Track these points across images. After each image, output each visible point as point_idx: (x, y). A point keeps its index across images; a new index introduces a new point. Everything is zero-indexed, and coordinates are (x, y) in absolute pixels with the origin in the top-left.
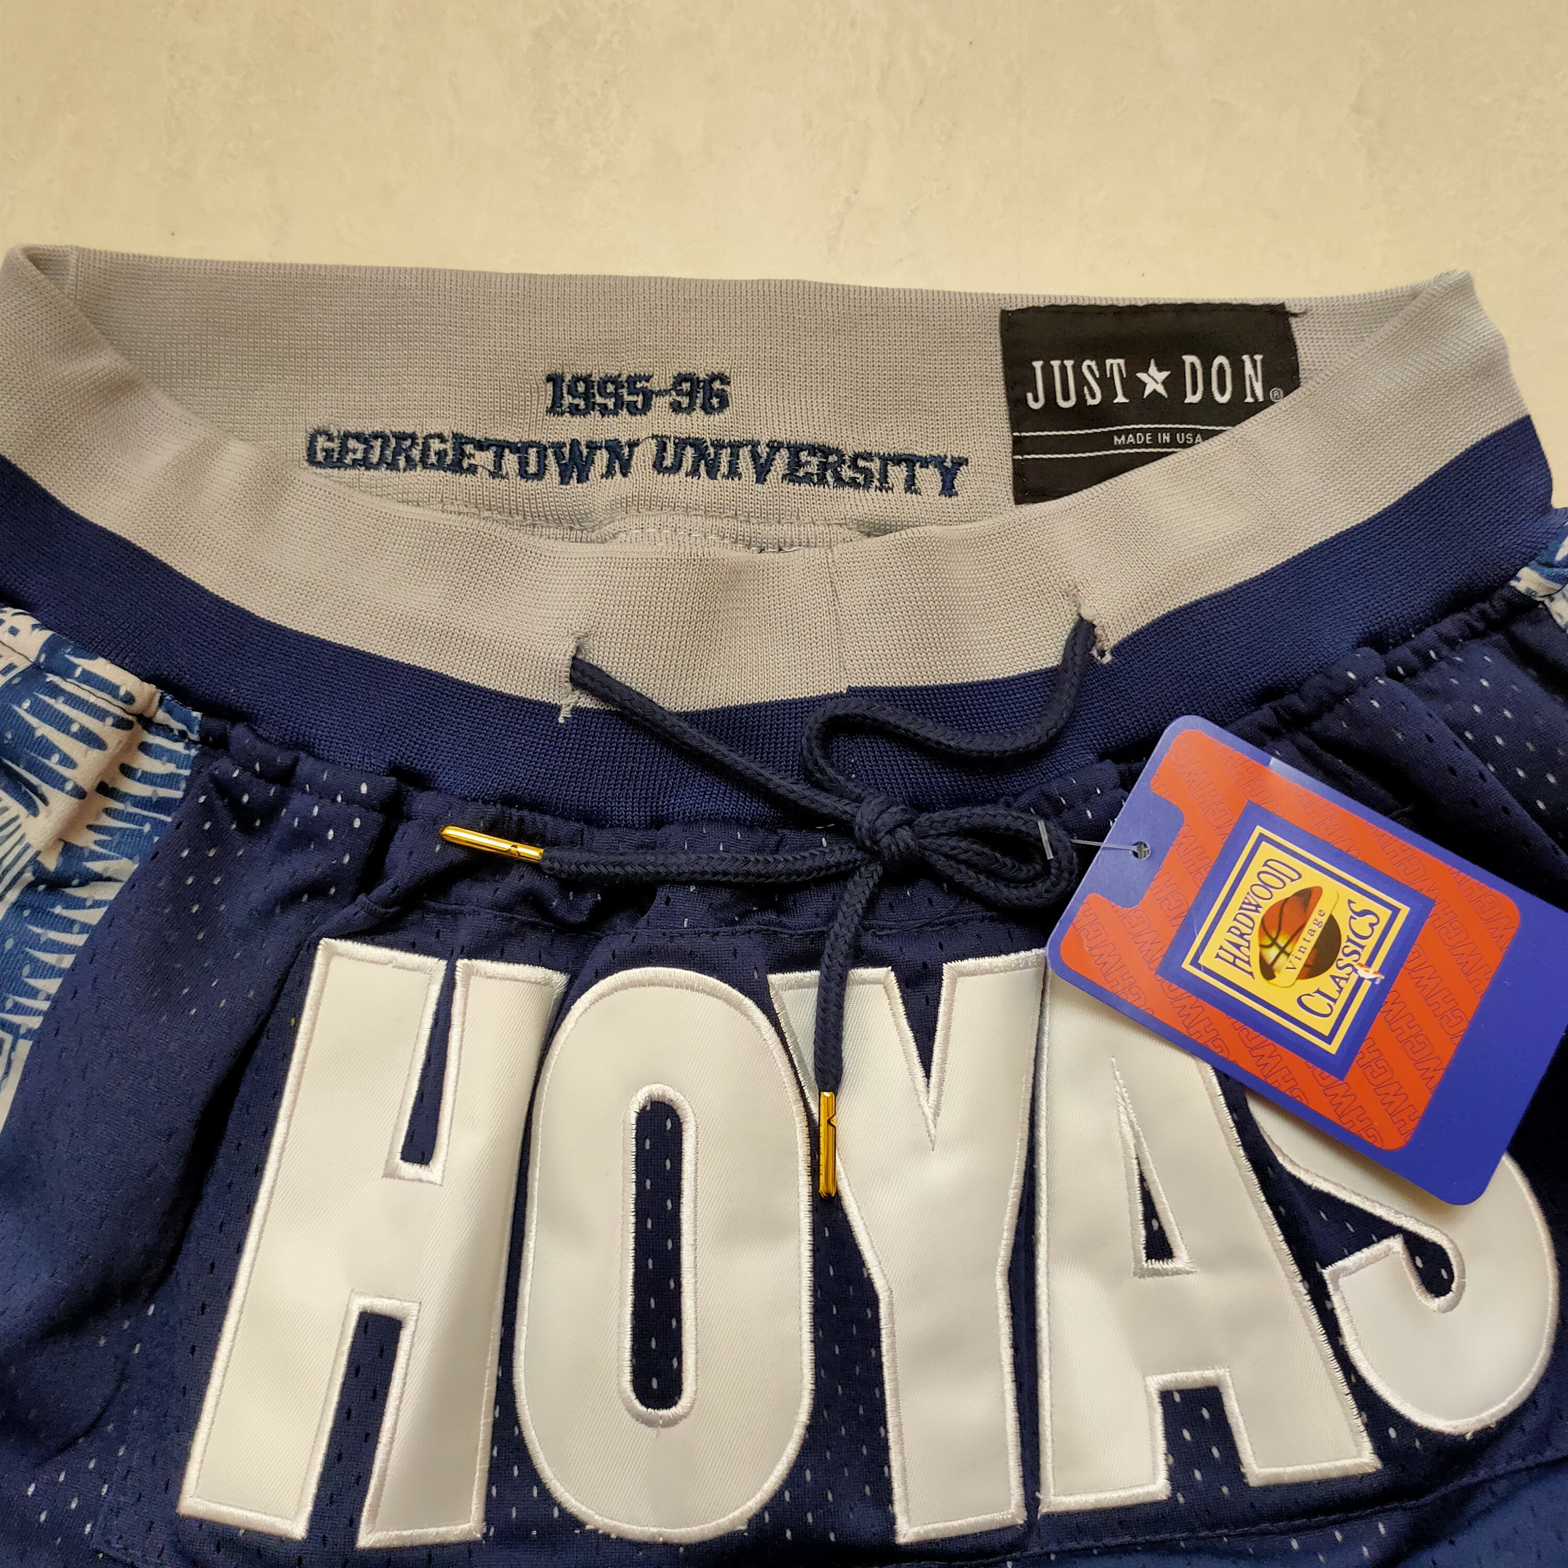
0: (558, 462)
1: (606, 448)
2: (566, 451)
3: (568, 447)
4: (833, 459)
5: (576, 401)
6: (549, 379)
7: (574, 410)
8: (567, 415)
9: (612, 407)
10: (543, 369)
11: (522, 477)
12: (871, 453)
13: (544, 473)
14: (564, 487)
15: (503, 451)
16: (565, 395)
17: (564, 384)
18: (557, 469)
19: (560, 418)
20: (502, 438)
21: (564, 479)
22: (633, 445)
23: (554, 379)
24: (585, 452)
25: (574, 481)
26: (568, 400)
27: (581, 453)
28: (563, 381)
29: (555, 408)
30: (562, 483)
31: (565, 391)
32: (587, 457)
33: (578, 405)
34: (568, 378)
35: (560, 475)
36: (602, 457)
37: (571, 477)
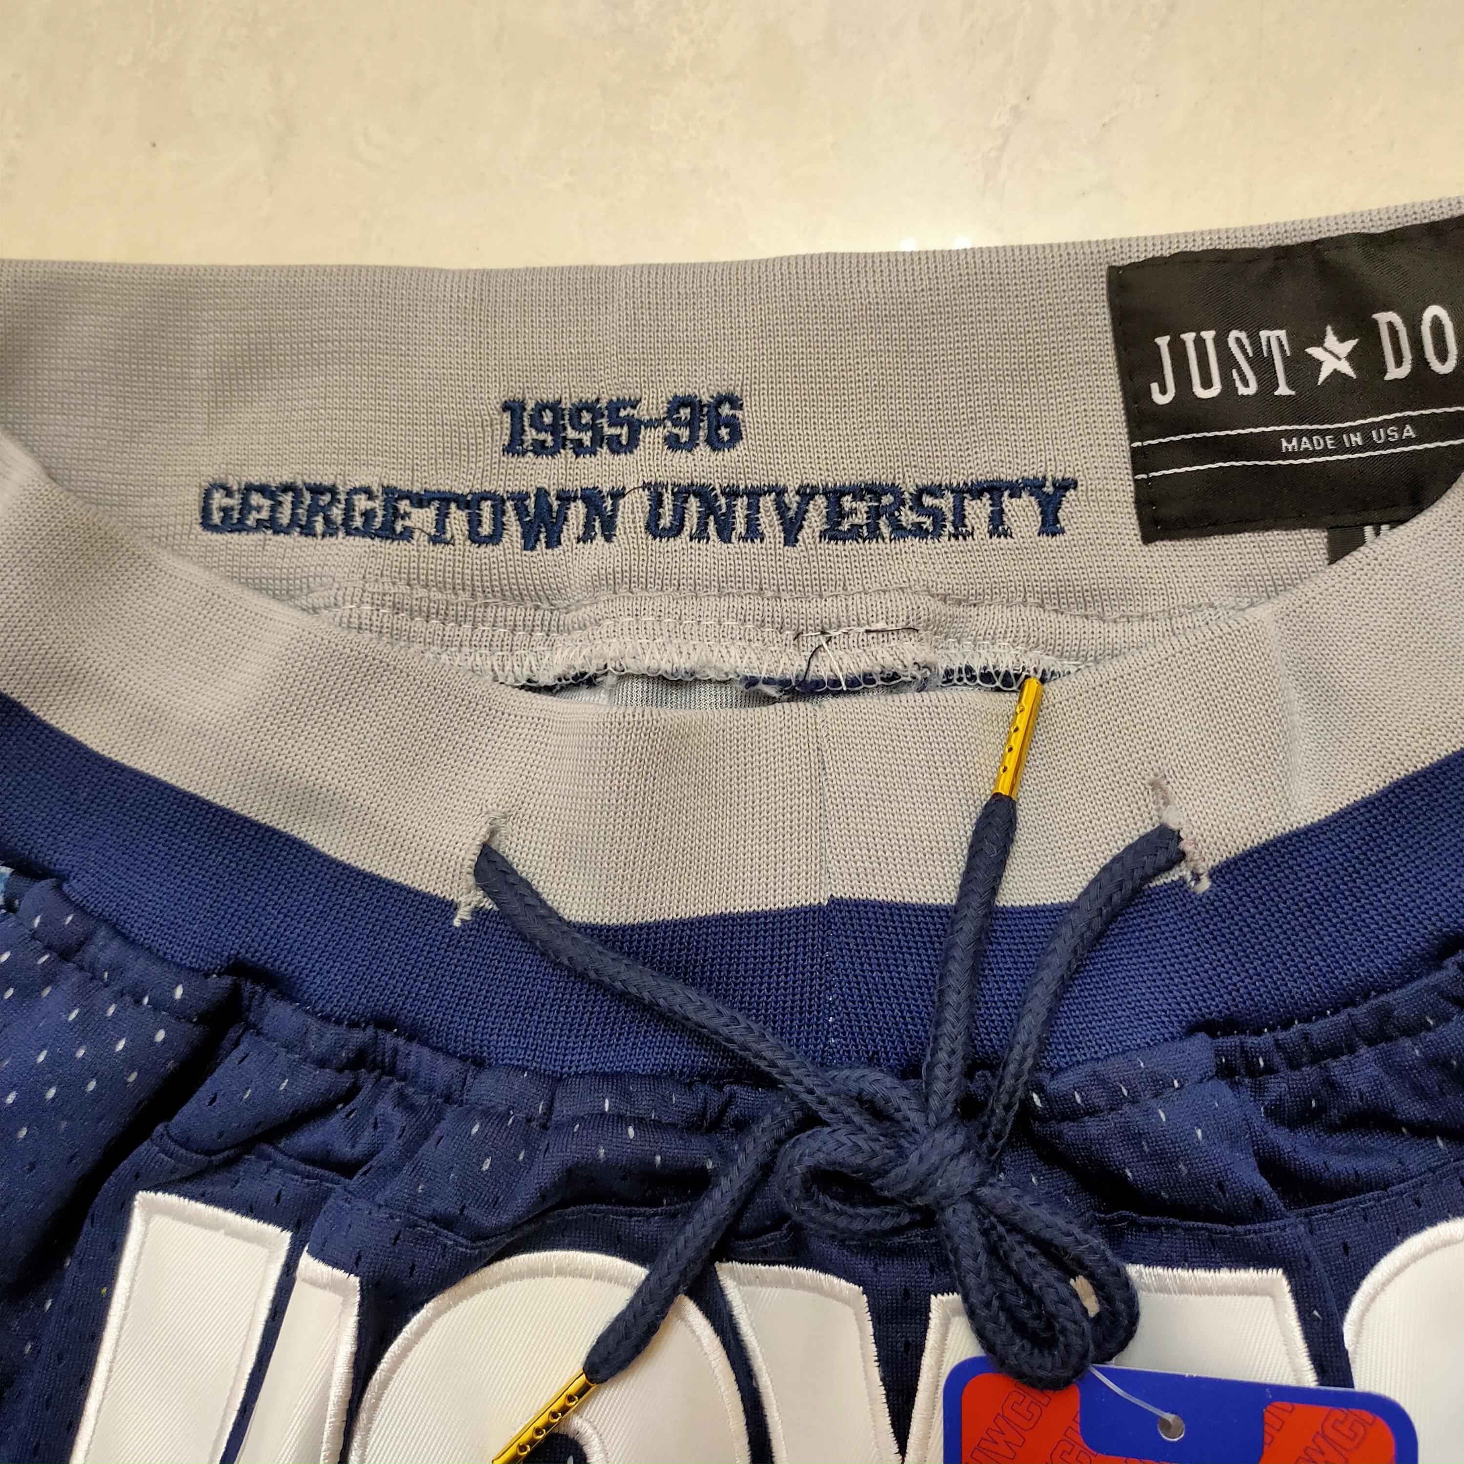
0: (519, 519)
1: (584, 499)
2: (531, 503)
3: (533, 499)
4: (887, 499)
5: (542, 436)
6: (506, 407)
7: (540, 448)
8: (530, 454)
9: (588, 443)
10: (496, 396)
11: (473, 541)
12: (940, 485)
13: (501, 536)
14: (528, 553)
15: (448, 508)
16: (527, 428)
17: (525, 414)
18: (519, 528)
19: (522, 460)
20: (447, 488)
21: (529, 543)
22: (617, 495)
23: (513, 408)
24: (555, 504)
25: (541, 546)
26: (531, 434)
27: (551, 506)
28: (524, 409)
29: (514, 447)
30: (525, 549)
31: (526, 423)
32: (558, 512)
33: (544, 441)
34: (530, 405)
35: (524, 537)
36: (577, 512)
37: (538, 540)
